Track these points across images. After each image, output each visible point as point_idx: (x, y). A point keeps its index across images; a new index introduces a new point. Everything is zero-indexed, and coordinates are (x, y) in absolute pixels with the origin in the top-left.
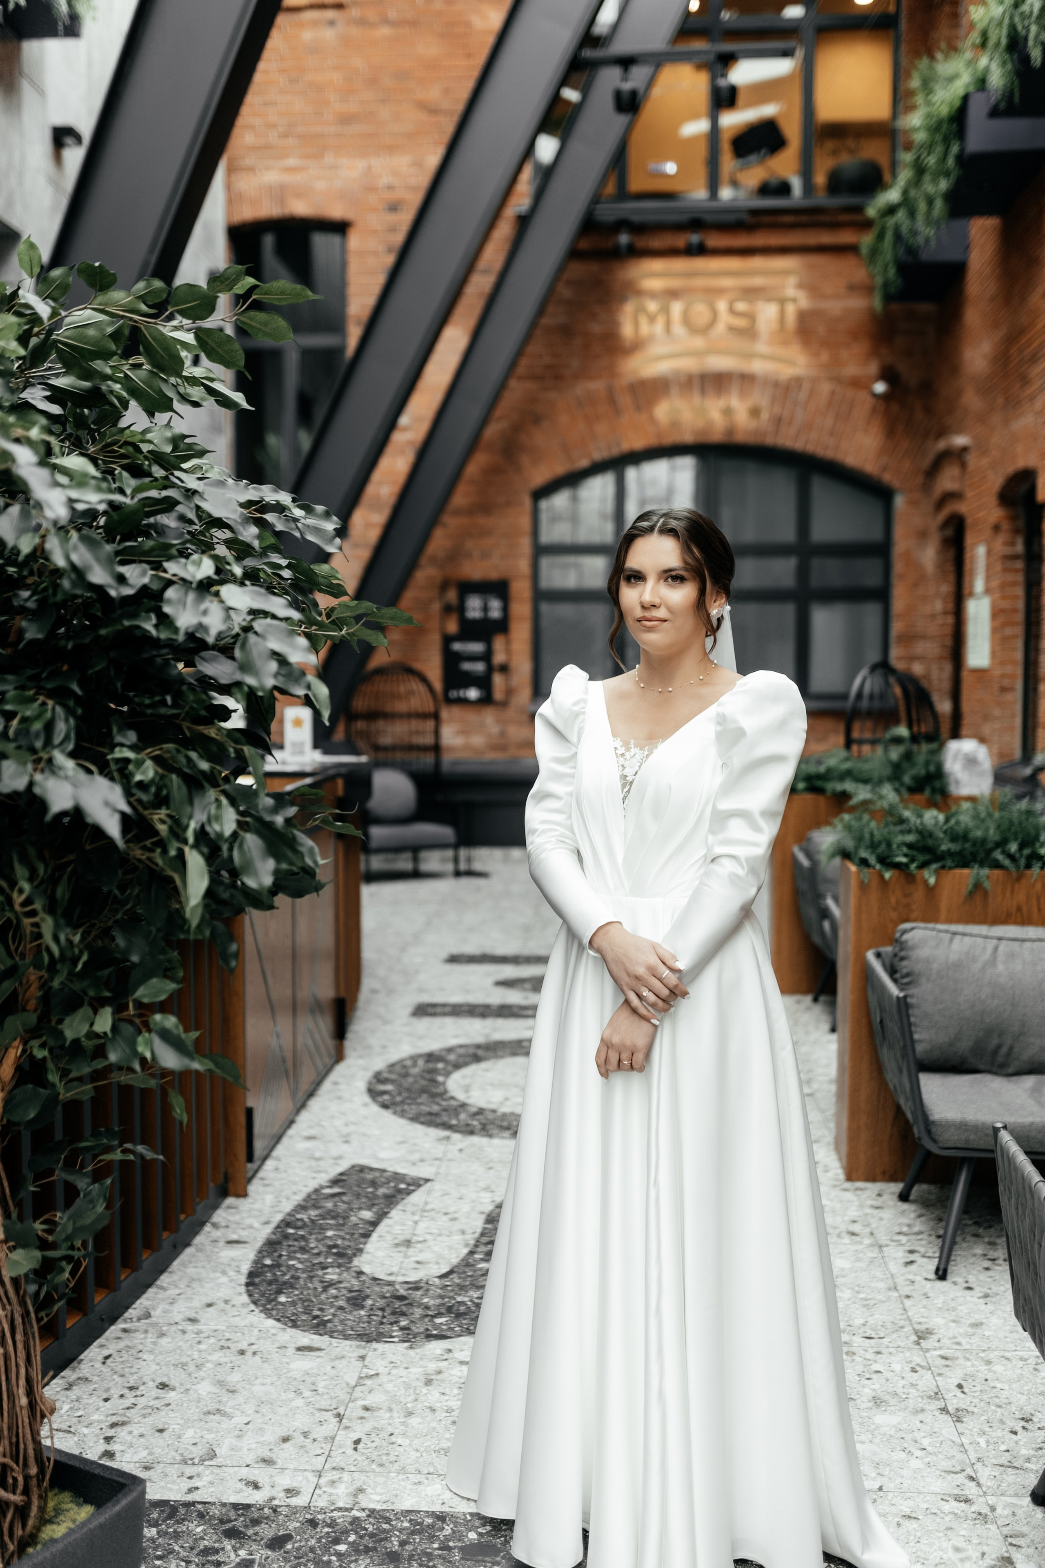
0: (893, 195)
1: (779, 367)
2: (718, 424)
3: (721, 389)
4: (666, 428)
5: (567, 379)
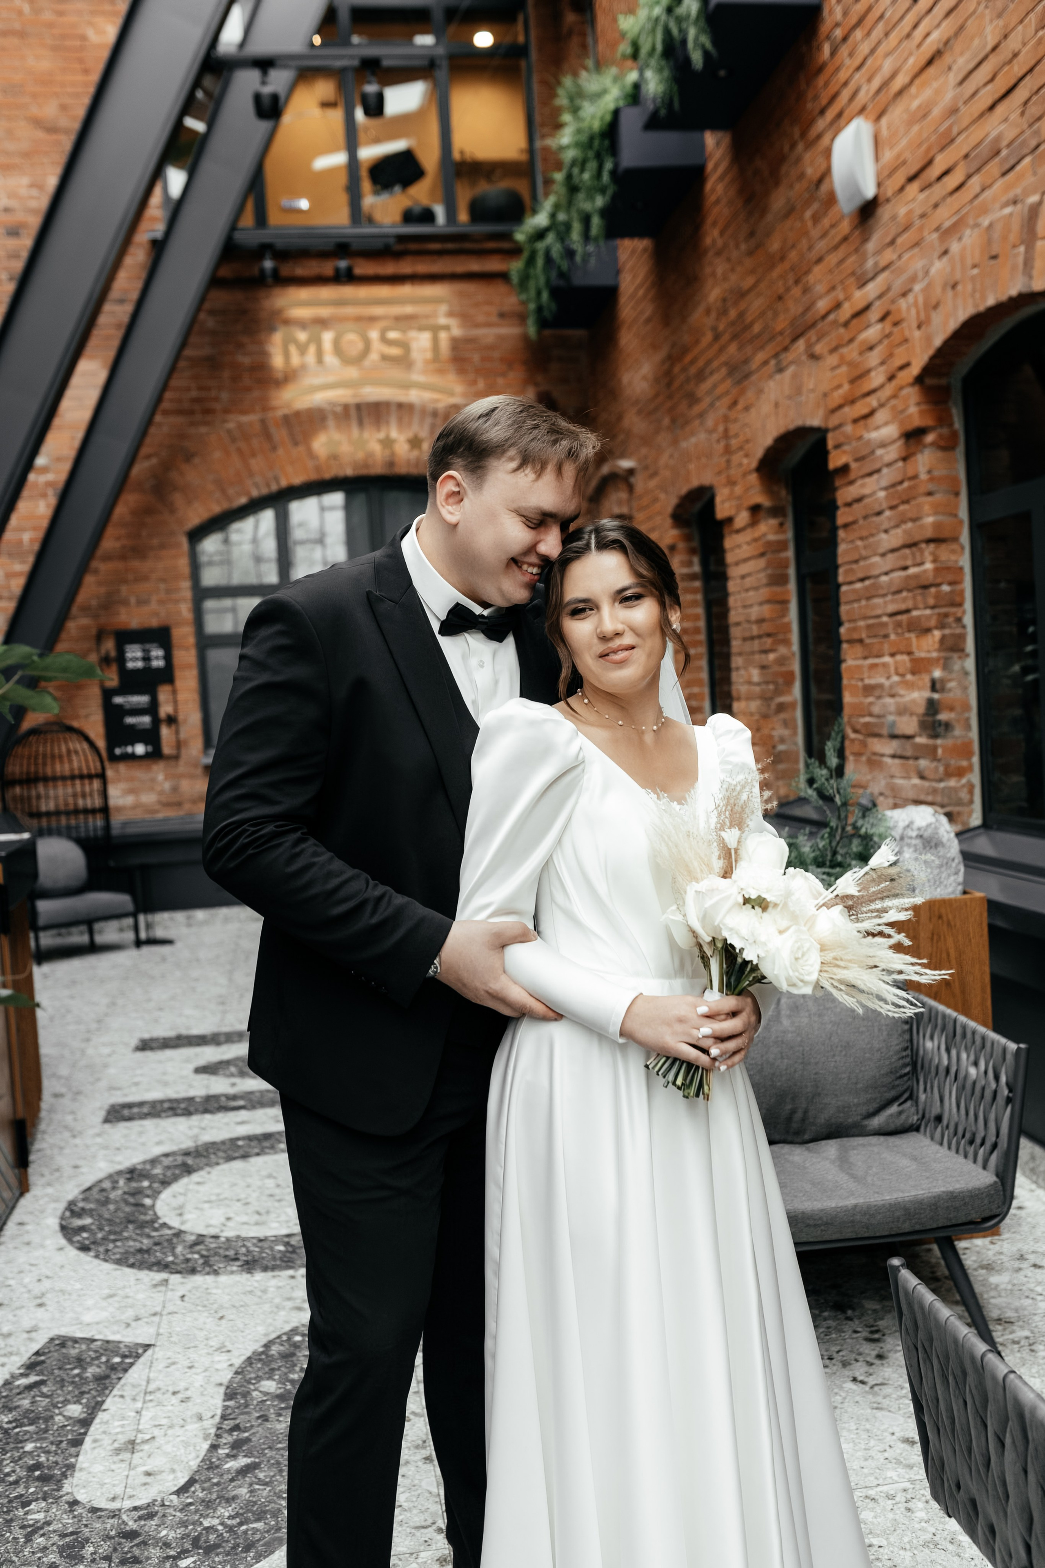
0: (541, 219)
1: (436, 396)
2: (379, 456)
3: (379, 420)
4: (326, 461)
5: (219, 413)
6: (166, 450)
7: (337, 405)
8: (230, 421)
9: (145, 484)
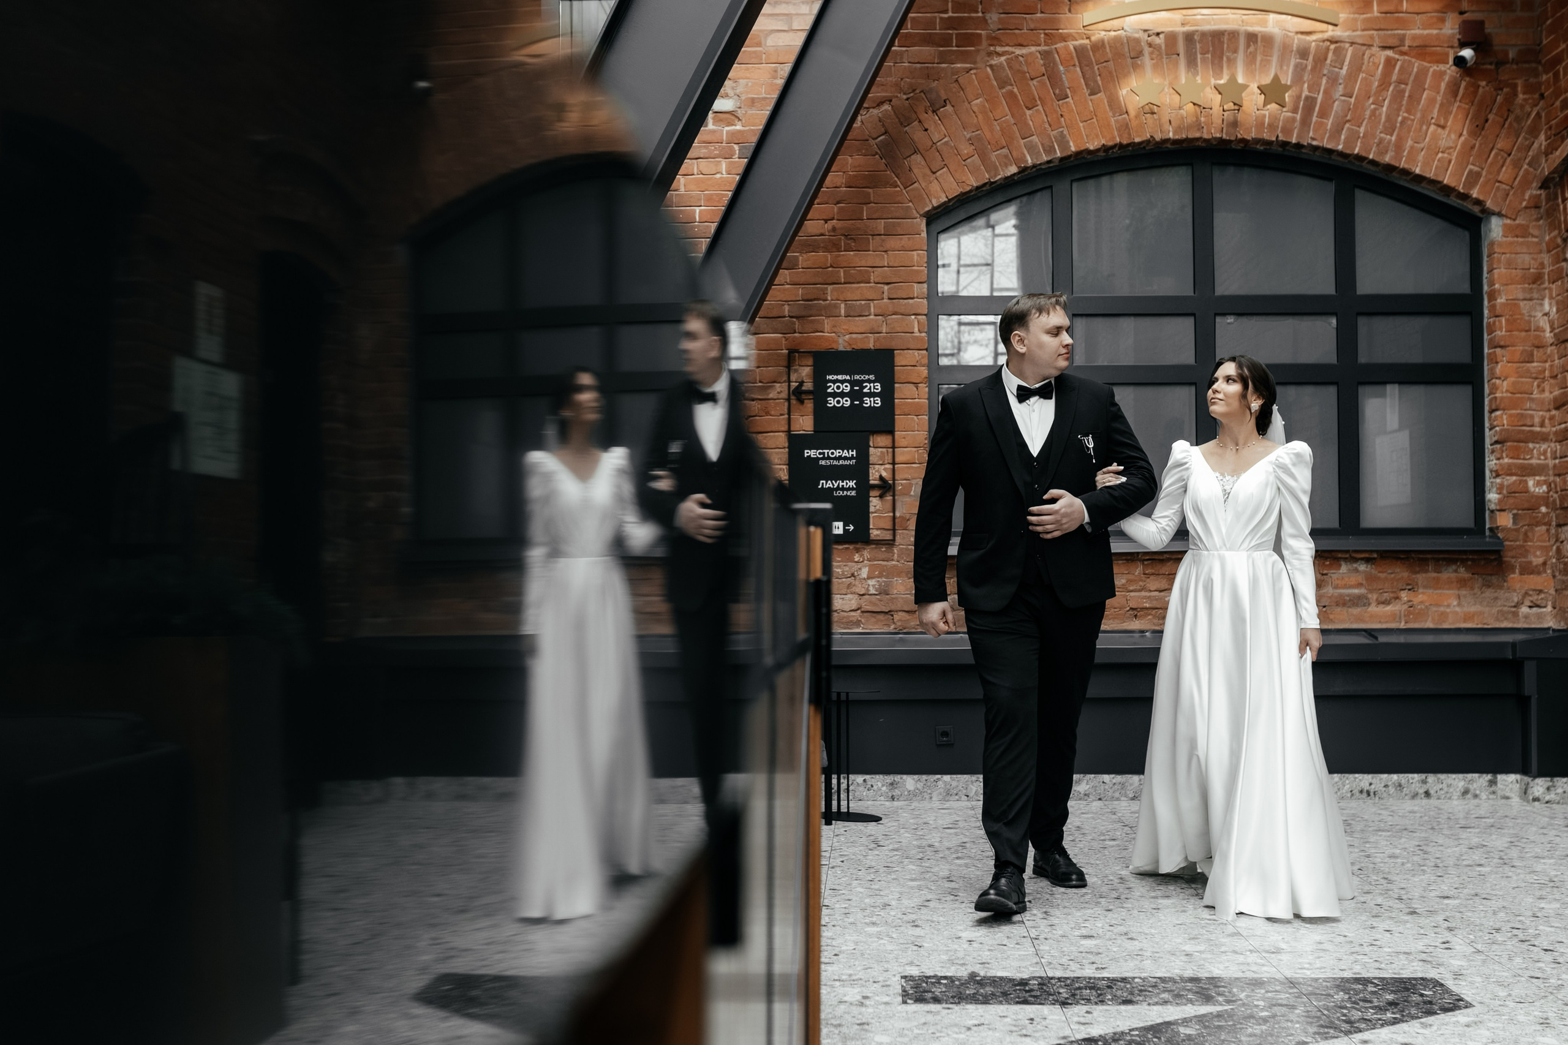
1: (1307, 25)
2: (1216, 109)
3: (1221, 58)
4: (1136, 117)
5: (985, 43)
6: (905, 94)
7: (1158, 34)
8: (999, 55)
9: (872, 142)
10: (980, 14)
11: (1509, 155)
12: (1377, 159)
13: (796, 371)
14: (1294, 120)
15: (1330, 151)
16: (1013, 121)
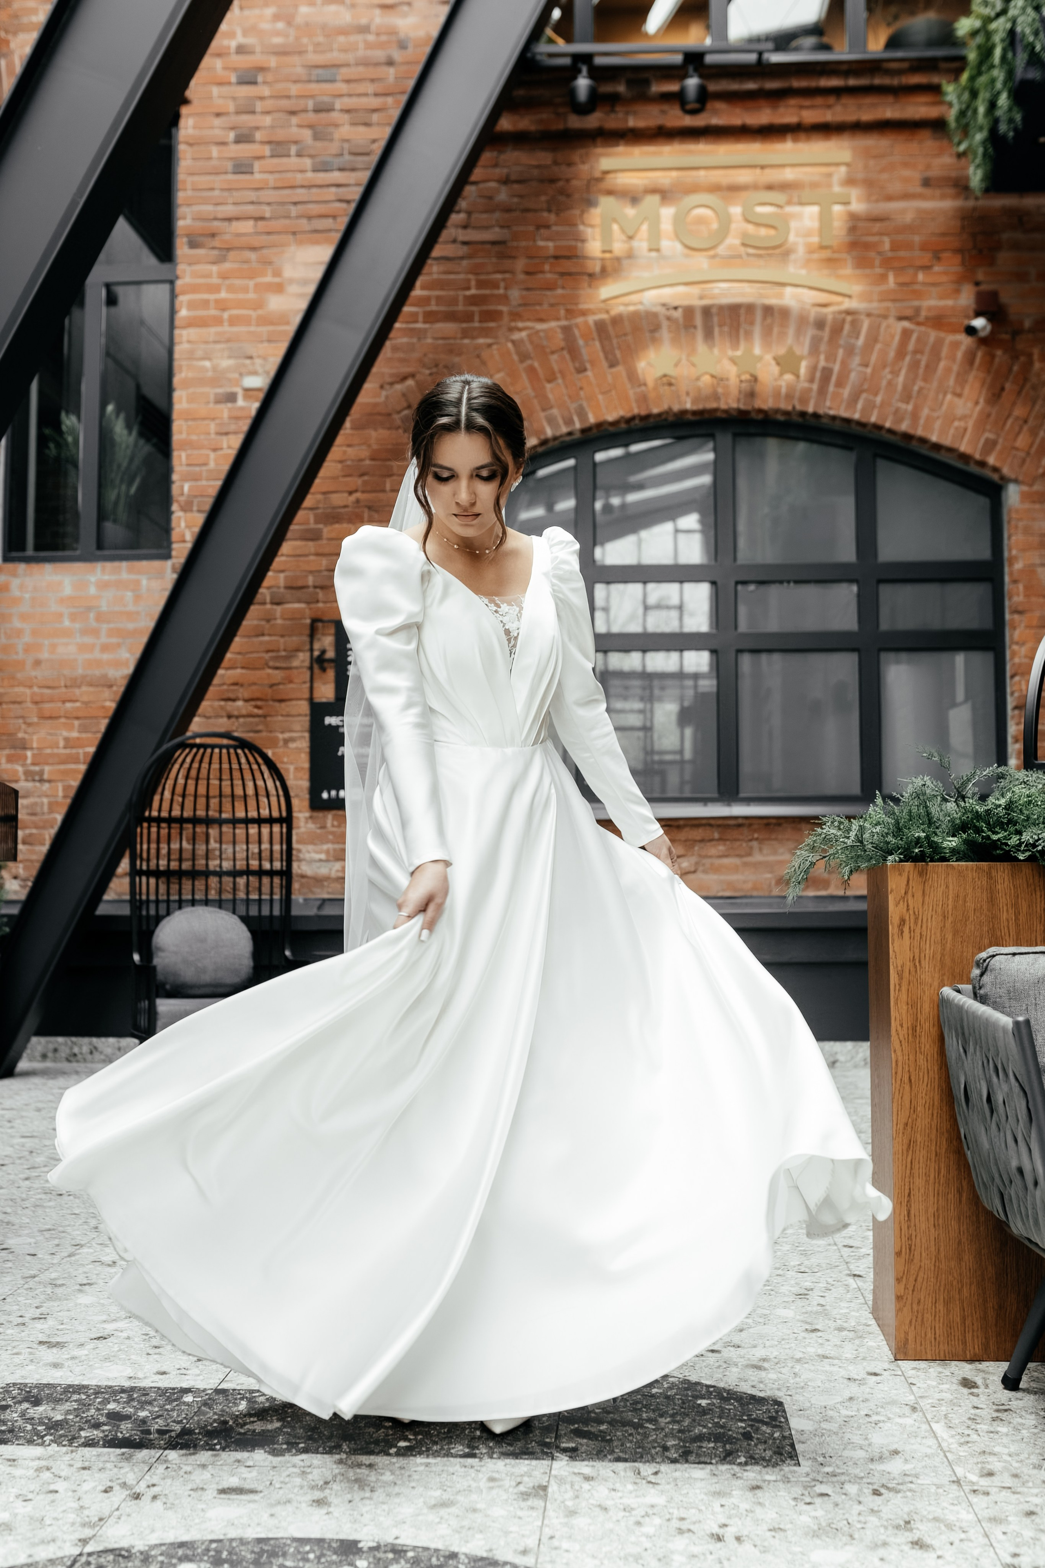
1: (823, 298)
2: (733, 381)
3: (738, 331)
4: (655, 388)
5: (506, 318)
6: (429, 368)
7: (676, 308)
8: (520, 330)
9: (396, 417)
10: (501, 291)
11: (1026, 422)
12: (896, 428)
13: (319, 640)
14: (810, 390)
15: (848, 421)
16: (532, 394)
